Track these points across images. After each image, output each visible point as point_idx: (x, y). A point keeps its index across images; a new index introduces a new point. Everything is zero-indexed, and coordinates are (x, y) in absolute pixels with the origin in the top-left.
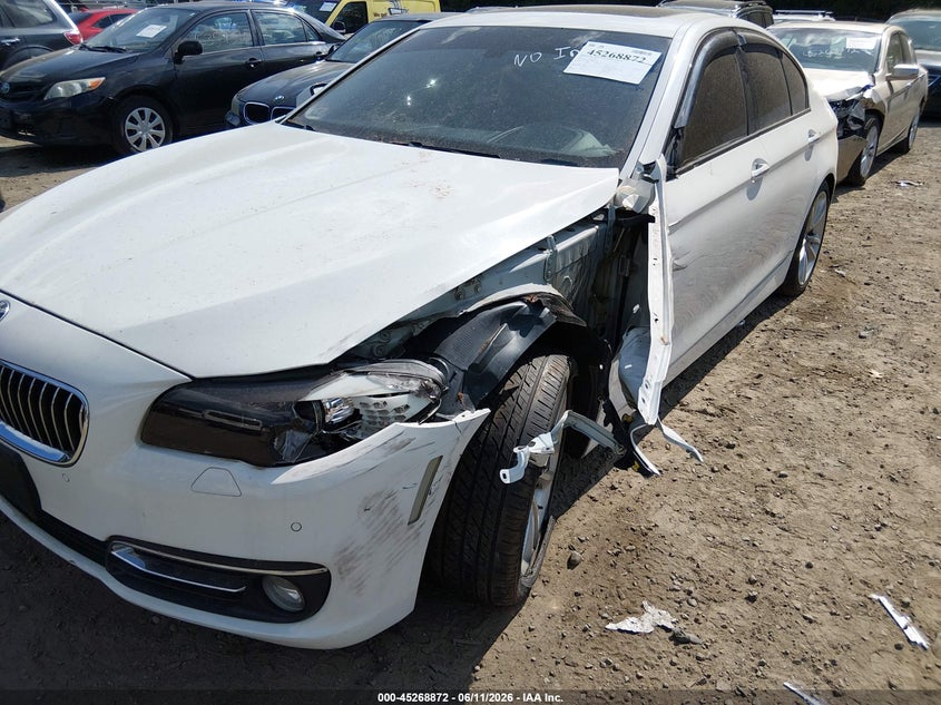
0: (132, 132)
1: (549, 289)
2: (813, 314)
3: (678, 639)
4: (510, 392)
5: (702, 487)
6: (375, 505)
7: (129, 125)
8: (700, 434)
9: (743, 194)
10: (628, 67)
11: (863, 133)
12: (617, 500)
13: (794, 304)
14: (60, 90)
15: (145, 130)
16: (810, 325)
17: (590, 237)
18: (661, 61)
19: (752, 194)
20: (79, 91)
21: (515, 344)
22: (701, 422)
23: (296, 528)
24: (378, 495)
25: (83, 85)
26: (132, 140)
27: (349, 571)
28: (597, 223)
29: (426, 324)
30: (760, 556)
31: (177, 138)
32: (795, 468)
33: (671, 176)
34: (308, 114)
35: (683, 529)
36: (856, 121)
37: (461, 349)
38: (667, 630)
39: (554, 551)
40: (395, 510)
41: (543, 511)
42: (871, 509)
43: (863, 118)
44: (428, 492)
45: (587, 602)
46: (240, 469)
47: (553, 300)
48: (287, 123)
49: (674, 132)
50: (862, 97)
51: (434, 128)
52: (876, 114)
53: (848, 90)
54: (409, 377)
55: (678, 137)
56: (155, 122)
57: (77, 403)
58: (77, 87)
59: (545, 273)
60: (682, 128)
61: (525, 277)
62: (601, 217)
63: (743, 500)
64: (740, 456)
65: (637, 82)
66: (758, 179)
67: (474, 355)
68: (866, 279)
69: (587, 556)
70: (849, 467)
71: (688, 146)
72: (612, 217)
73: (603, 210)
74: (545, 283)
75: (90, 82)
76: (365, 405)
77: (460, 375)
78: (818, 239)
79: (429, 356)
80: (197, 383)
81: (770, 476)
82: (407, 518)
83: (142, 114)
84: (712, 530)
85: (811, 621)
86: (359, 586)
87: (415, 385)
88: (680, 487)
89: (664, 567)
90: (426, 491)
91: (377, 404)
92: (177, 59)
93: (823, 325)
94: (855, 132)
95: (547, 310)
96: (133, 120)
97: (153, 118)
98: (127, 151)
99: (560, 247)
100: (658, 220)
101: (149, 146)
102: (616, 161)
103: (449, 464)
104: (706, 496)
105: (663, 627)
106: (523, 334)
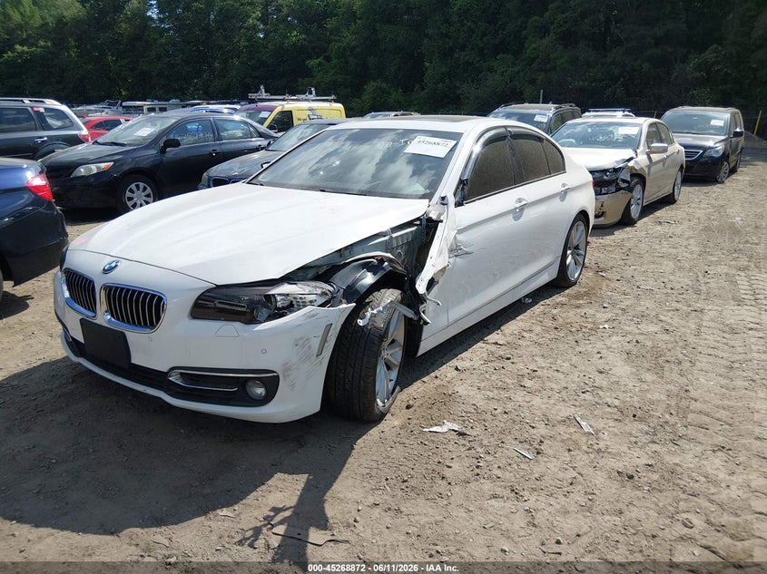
0: (130, 199)
1: (389, 255)
2: (577, 297)
3: (461, 434)
4: (368, 303)
5: (488, 376)
6: (301, 343)
7: (128, 194)
8: (493, 353)
9: (511, 216)
10: (438, 149)
11: (630, 189)
12: (438, 382)
13: (567, 291)
14: (82, 171)
15: (138, 196)
16: (573, 302)
17: (412, 232)
18: (456, 145)
19: (517, 218)
20: (95, 172)
21: (369, 279)
22: (493, 348)
23: (264, 351)
24: (302, 338)
25: (98, 168)
26: (130, 204)
27: (288, 375)
28: (417, 225)
29: (325, 268)
30: (513, 403)
31: (161, 198)
32: (543, 368)
33: (458, 204)
34: (260, 178)
35: (472, 393)
36: (624, 181)
37: (342, 280)
38: (456, 431)
39: (399, 402)
40: (310, 347)
41: (393, 382)
42: (582, 384)
43: (629, 179)
44: (326, 341)
45: (415, 421)
46: (238, 325)
47: (390, 260)
48: (248, 183)
49: (461, 182)
50: (627, 166)
51: (332, 184)
52: (639, 178)
53: (617, 162)
54: (316, 287)
55: (464, 185)
56: (146, 193)
57: (160, 299)
58: (94, 168)
59: (387, 247)
60: (467, 180)
61: (376, 248)
62: (418, 222)
63: (509, 381)
64: (513, 363)
65: (443, 156)
66: (522, 208)
67: (349, 282)
68: (618, 278)
69: (417, 404)
70: (576, 367)
71: (471, 189)
72: (424, 223)
73: (418, 219)
74: (387, 252)
75: (103, 165)
76: (295, 298)
77: (342, 291)
78: (582, 252)
79: (327, 282)
80: (218, 287)
81: (528, 371)
82: (315, 352)
83: (138, 186)
84: (488, 393)
85: (533, 427)
86: (292, 386)
87: (319, 291)
88: (475, 377)
89: (458, 409)
90: (324, 340)
91: (301, 298)
92: (163, 151)
93: (581, 302)
94: (623, 189)
95: (386, 263)
96: (131, 191)
97: (145, 189)
98: (127, 210)
99: (394, 235)
100: (444, 222)
101: (141, 205)
102: (429, 196)
103: (335, 329)
104: (488, 380)
105: (453, 430)
106: (374, 274)
